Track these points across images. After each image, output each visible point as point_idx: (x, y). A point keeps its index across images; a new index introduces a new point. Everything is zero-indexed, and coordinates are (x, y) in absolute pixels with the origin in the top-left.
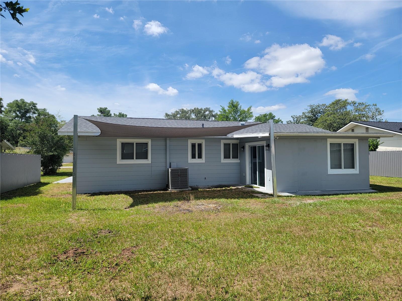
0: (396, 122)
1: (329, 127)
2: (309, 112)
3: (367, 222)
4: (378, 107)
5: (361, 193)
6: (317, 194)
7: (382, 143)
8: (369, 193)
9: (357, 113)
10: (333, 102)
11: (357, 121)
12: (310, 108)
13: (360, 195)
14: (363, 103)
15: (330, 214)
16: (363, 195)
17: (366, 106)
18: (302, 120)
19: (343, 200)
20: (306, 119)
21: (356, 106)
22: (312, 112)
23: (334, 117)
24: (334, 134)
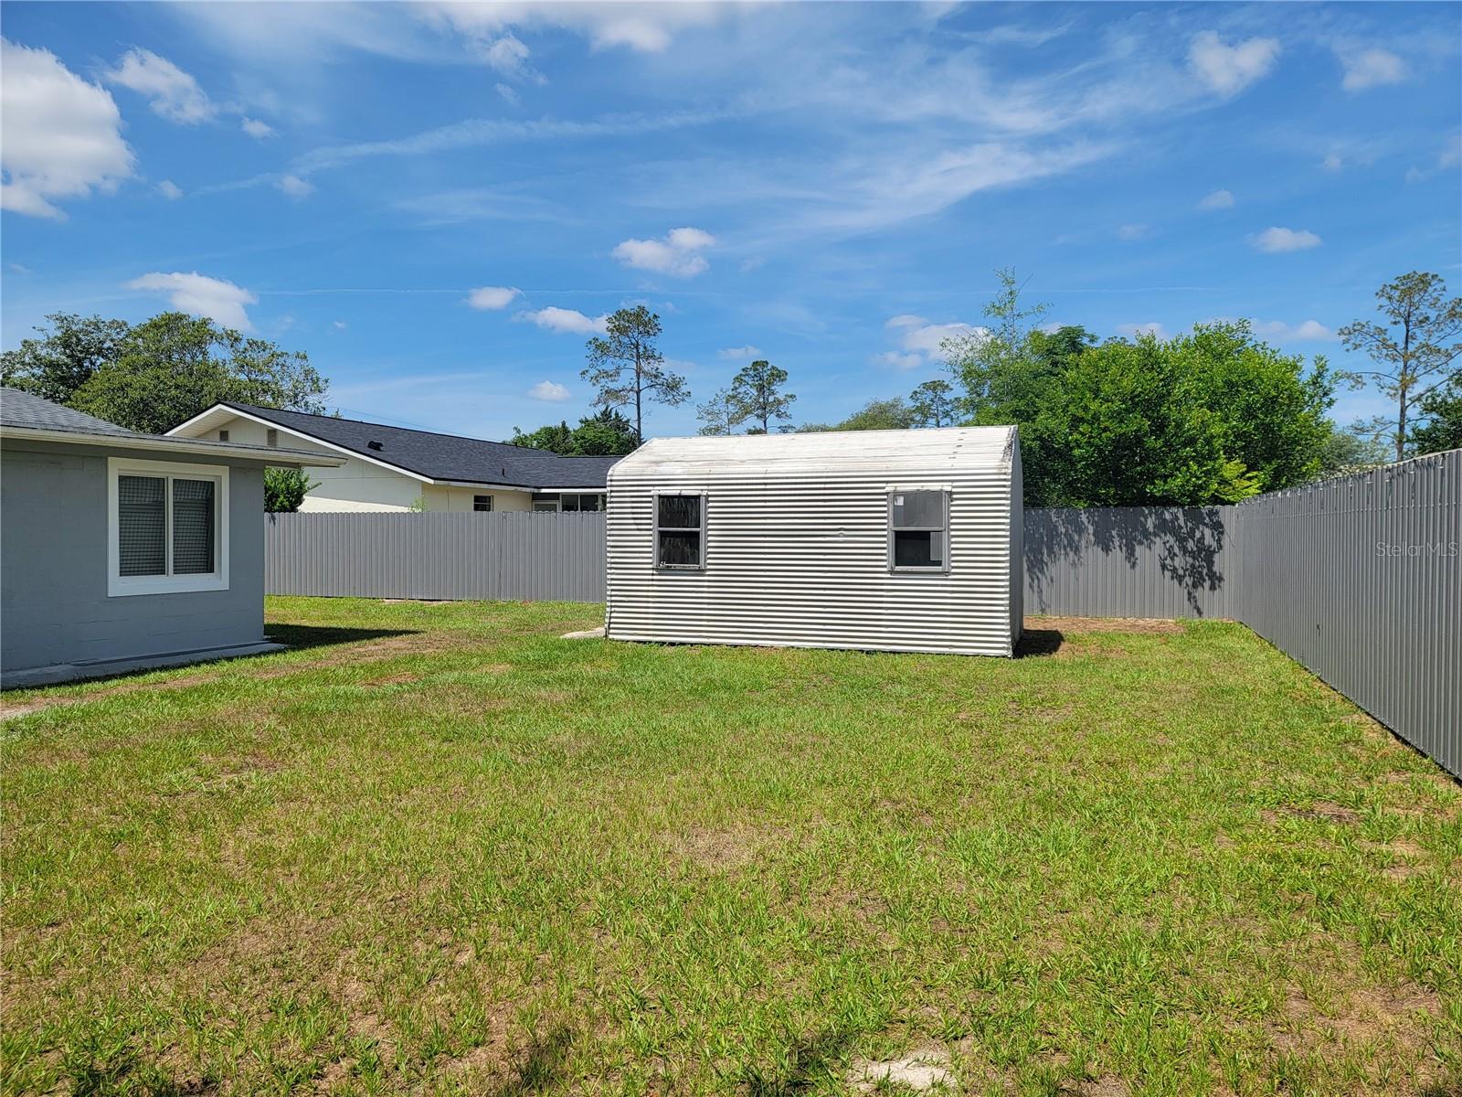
0: (361, 422)
1: (135, 413)
2: (51, 344)
3: (225, 759)
4: (311, 363)
5: (230, 659)
6: (56, 681)
7: (317, 486)
8: (258, 655)
9: (243, 377)
10: (155, 318)
11: (242, 402)
12: (59, 328)
13: (226, 666)
14: (263, 343)
15: (92, 754)
16: (236, 663)
17: (273, 355)
18: (20, 374)
19: (156, 692)
20: (38, 372)
21: (241, 350)
22: (66, 345)
23: (158, 378)
24: (150, 442)
